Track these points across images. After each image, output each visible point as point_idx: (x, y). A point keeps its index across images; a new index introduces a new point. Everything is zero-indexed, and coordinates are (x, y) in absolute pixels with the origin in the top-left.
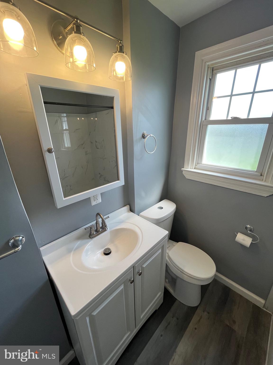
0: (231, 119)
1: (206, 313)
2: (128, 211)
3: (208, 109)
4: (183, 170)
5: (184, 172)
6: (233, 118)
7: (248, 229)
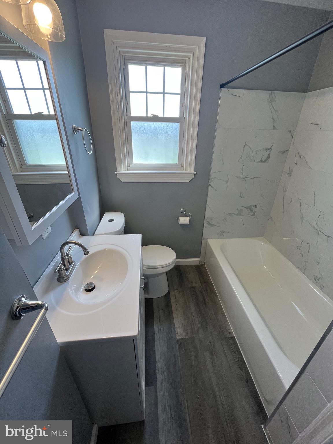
0: (151, 116)
1: (176, 291)
2: (80, 237)
3: (127, 104)
4: (117, 173)
5: (118, 177)
6: (153, 115)
7: (183, 211)
